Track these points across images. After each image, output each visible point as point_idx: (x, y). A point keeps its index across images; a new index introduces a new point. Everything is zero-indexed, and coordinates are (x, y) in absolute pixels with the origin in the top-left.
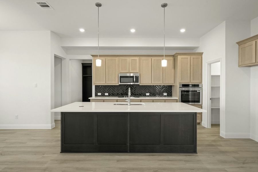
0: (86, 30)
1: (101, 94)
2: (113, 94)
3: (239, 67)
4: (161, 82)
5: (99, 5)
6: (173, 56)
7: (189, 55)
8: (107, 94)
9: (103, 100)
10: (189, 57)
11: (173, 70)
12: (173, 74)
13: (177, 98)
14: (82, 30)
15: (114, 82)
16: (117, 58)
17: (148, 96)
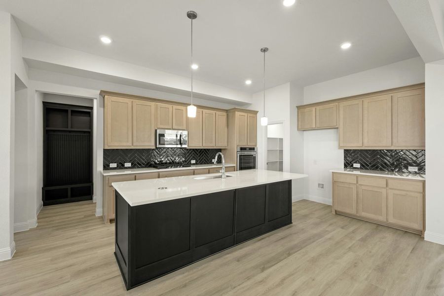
0: (113, 42)
1: (117, 165)
2: (140, 165)
3: (298, 130)
4: (214, 145)
5: (192, 16)
6: (227, 111)
7: (246, 112)
8: (128, 165)
9: (134, 176)
10: (246, 114)
11: (226, 129)
12: (226, 134)
13: (235, 165)
14: (106, 40)
15: (147, 144)
16: (153, 104)
17: (194, 164)
